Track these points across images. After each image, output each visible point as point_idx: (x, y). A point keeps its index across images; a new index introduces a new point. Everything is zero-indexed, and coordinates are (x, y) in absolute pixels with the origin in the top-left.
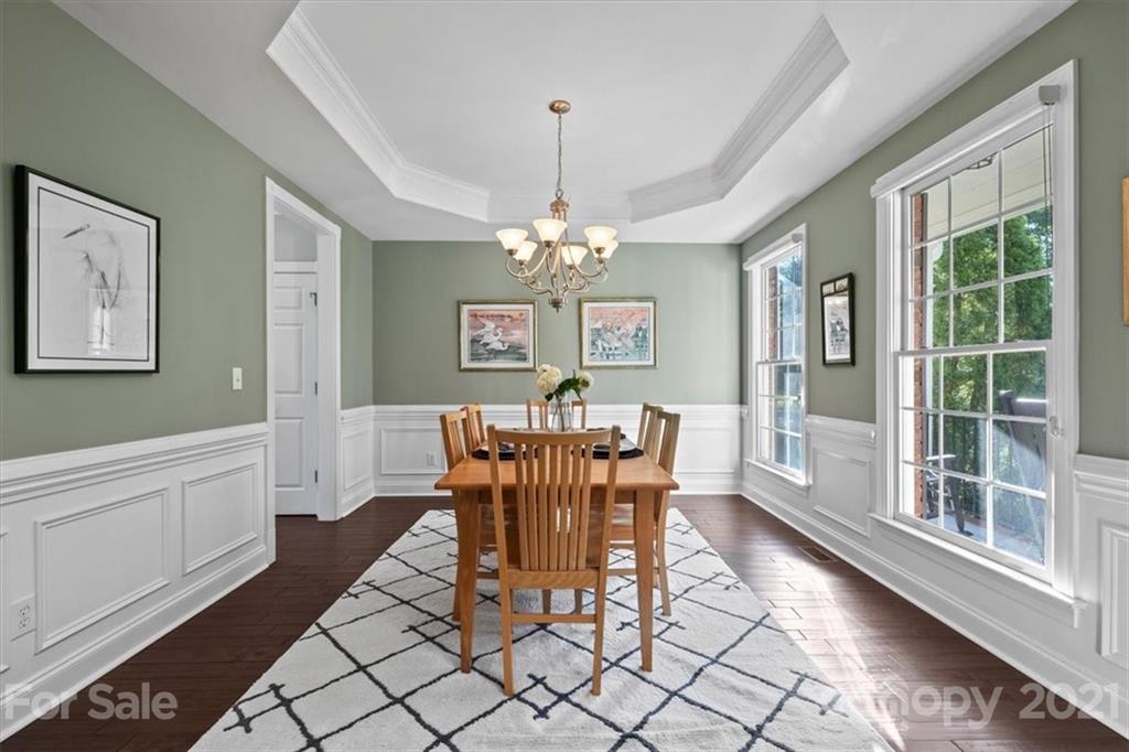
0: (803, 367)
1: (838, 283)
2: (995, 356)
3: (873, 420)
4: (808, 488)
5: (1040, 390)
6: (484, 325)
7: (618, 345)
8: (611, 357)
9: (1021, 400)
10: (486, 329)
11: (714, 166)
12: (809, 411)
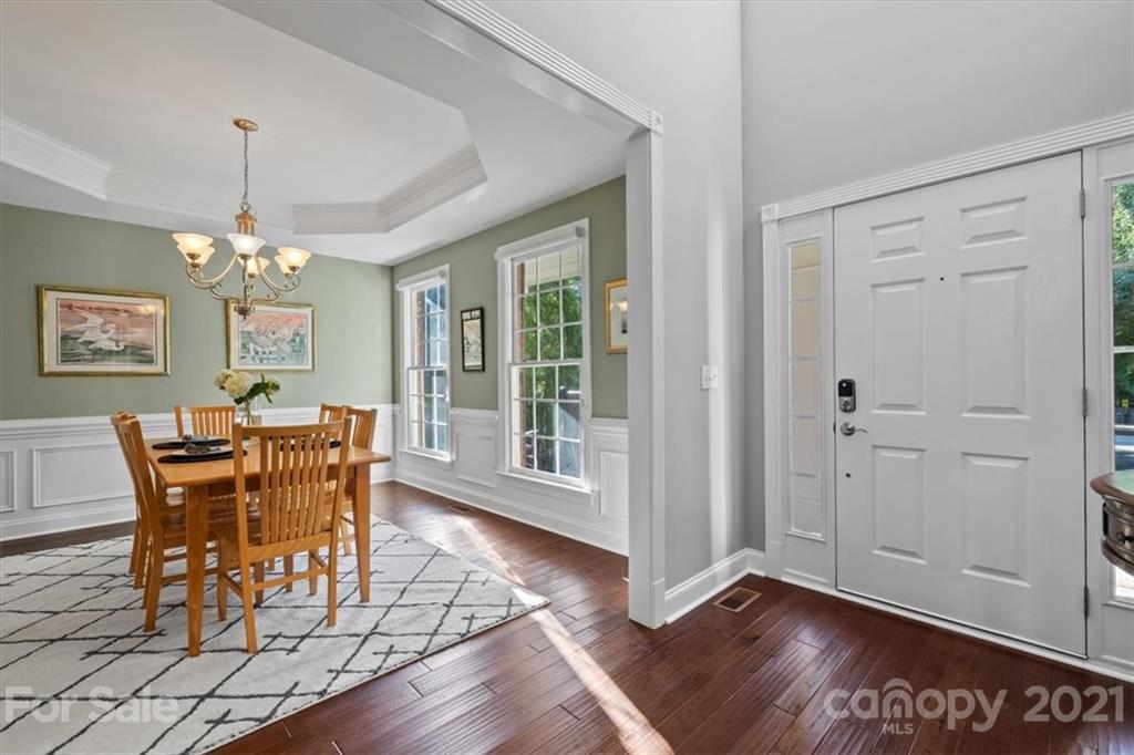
0: (448, 373)
1: (473, 313)
2: (560, 367)
3: (496, 408)
4: (452, 463)
5: (577, 387)
6: (86, 319)
7: (273, 349)
8: (265, 361)
9: (570, 392)
10: (88, 324)
11: (380, 204)
12: (453, 406)
